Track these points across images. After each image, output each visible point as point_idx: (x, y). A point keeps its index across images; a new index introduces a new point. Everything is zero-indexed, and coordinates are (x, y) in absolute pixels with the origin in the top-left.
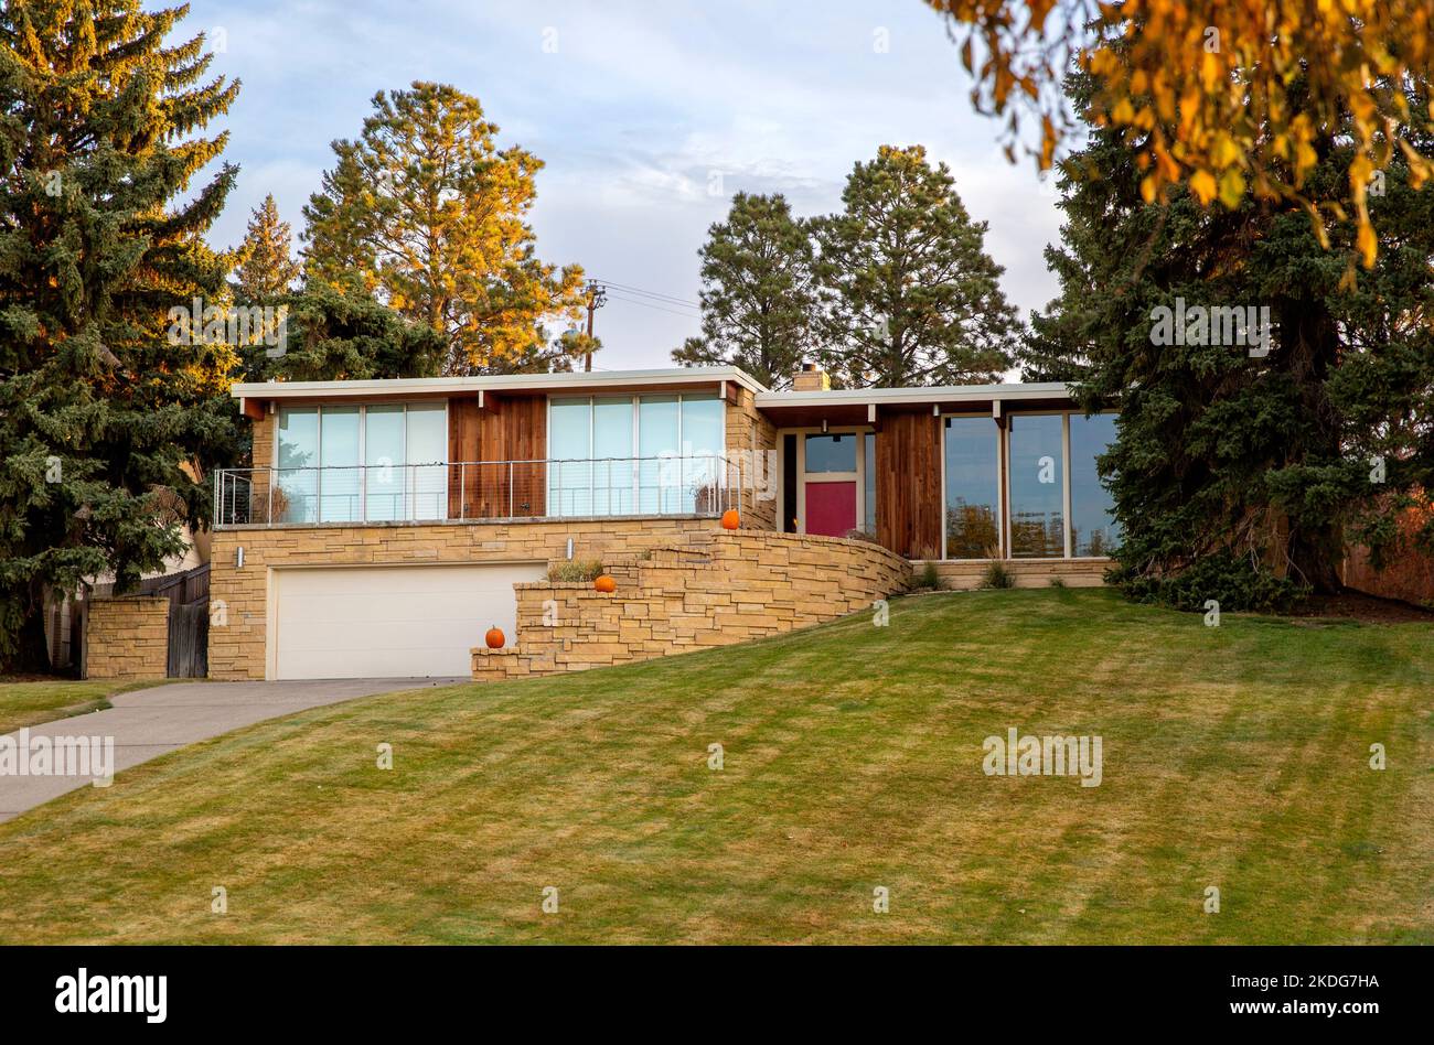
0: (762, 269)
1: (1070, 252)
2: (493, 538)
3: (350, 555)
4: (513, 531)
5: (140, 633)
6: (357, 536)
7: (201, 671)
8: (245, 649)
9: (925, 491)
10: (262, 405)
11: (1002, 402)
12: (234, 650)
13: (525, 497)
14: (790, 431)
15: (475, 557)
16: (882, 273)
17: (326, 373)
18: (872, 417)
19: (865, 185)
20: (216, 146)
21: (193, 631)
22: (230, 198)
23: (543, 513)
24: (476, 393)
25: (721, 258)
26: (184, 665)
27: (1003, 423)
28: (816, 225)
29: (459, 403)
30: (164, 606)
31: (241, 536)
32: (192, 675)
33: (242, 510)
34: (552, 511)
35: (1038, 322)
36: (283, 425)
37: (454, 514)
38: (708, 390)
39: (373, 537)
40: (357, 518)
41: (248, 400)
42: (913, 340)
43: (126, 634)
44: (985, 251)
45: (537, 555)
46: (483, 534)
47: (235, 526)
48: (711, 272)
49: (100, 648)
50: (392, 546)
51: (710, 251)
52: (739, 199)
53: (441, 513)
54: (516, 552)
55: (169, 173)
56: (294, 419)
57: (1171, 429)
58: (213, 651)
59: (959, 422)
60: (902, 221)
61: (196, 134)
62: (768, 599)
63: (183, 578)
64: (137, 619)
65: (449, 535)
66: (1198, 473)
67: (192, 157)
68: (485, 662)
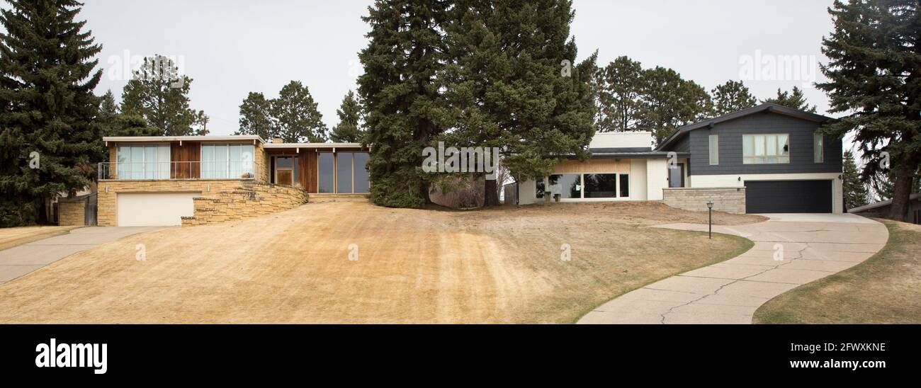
0: (257, 113)
1: (343, 111)
2: (185, 185)
3: (141, 189)
4: (191, 183)
5: (76, 212)
6: (143, 184)
7: (96, 224)
8: (109, 217)
9: (312, 174)
10: (112, 144)
11: (336, 148)
12: (105, 218)
13: (194, 172)
14: (272, 155)
15: (180, 190)
16: (290, 115)
17: (132, 134)
18: (298, 152)
19: (285, 92)
20: (96, 62)
21: (93, 212)
22: (102, 78)
23: (199, 177)
24: (179, 141)
25: (245, 109)
26: (90, 221)
27: (335, 154)
28: (271, 101)
29: (174, 145)
30: (83, 204)
31: (107, 183)
32: (92, 225)
33: (107, 176)
34: (202, 176)
35: (334, 129)
36: (119, 150)
37: (173, 177)
38: (249, 142)
39: (149, 184)
40: (143, 178)
41: (108, 142)
42: (298, 134)
43: (71, 212)
44: (317, 110)
45: (198, 190)
46: (182, 184)
47: (105, 180)
48: (242, 112)
49: (64, 216)
50: (154, 187)
51: (241, 107)
52: (251, 93)
53: (168, 176)
54: (192, 189)
55: (84, 70)
56: (122, 148)
57: (387, 154)
58: (99, 218)
59: (323, 155)
60: (295, 101)
61: (91, 59)
62: (270, 203)
63: (88, 197)
64: (75, 207)
65: (172, 183)
66: (394, 167)
67: (91, 66)
68: (185, 221)
